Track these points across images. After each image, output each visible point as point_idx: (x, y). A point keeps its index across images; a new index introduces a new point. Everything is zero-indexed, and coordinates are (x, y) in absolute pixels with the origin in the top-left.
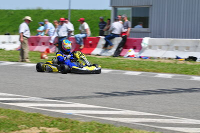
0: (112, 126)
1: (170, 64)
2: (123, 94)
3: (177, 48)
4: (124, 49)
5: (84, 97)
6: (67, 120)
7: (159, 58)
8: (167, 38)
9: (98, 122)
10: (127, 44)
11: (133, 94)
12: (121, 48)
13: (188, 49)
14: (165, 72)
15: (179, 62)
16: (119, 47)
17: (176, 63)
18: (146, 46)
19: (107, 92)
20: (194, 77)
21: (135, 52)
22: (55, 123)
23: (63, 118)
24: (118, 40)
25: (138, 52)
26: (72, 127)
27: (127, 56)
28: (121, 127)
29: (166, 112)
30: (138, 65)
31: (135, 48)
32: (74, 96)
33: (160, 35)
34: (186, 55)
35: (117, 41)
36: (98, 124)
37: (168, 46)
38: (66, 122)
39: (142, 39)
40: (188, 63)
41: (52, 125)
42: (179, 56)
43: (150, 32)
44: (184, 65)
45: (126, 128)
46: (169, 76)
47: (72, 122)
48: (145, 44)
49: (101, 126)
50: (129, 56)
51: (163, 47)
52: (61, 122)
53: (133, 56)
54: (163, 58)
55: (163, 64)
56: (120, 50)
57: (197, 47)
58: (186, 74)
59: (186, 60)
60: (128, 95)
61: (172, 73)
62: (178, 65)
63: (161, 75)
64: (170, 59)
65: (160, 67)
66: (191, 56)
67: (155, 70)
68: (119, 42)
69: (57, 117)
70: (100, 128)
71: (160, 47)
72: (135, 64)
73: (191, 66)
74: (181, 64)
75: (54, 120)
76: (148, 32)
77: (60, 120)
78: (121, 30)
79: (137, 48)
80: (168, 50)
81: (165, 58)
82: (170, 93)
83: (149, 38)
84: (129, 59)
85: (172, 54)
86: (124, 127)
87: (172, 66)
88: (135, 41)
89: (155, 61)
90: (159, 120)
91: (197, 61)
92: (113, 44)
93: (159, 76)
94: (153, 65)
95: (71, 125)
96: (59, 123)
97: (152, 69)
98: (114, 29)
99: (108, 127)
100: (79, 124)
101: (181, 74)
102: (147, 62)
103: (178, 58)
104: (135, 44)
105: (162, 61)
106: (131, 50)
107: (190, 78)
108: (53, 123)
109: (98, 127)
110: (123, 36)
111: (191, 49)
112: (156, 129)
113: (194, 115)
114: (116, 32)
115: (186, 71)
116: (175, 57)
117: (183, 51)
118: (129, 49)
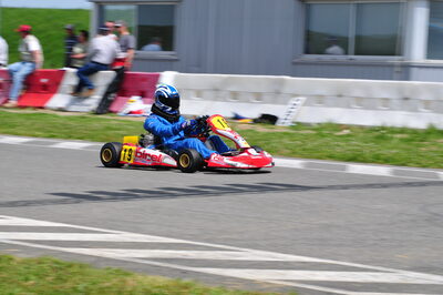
0: (89, 266)
2: (115, 196)
3: (235, 96)
4: (119, 98)
5: (27, 204)
8: (213, 73)
9: (56, 259)
10: (127, 85)
11: (137, 197)
12: (113, 94)
13: (259, 97)
15: (240, 126)
16: (107, 94)
19: (79, 192)
21: (145, 103)
24: (105, 75)
27: (127, 111)
28: (108, 269)
31: (143, 95)
32: (4, 200)
34: (255, 111)
35: (104, 79)
36: (57, 263)
37: (217, 90)
39: (158, 76)
40: (262, 129)
42: (241, 114)
43: (177, 60)
49: (62, 266)
50: (131, 113)
51: (206, 93)
53: (138, 112)
56: (110, 98)
57: (278, 93)
59: (255, 121)
60: (124, 199)
66: (266, 113)
70: (60, 272)
71: (199, 94)
73: (268, 134)
76: (173, 60)
78: (114, 53)
79: (149, 94)
80: (216, 99)
82: (217, 194)
83: (176, 73)
84: (132, 118)
88: (144, 79)
90: (192, 254)
91: (279, 124)
98: (97, 52)
100: (13, 263)
103: (237, 117)
104: (144, 86)
106: (135, 98)
110: (118, 67)
111: (265, 98)
114: (103, 59)
116: (232, 116)
117: (248, 102)
118: (130, 96)
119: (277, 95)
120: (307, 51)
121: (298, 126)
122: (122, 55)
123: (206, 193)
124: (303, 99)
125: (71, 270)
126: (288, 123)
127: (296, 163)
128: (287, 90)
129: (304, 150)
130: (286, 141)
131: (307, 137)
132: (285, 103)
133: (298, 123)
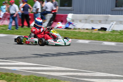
0: (46, 78)
1: (87, 33)
2: (53, 55)
3: (92, 22)
4: (54, 23)
5: (25, 58)
6: (12, 74)
7: (79, 29)
8: (85, 14)
9: (35, 76)
10: (57, 18)
11: (60, 55)
12: (52, 22)
13: (100, 22)
14: (84, 39)
15: (94, 31)
16: (50, 21)
17: (91, 33)
18: (70, 20)
19: (42, 53)
20: (104, 42)
21: (62, 24)
22: (3, 77)
23: (10, 73)
25: (65, 24)
26: (16, 79)
27: (57, 27)
28: (52, 79)
29: (85, 68)
30: (65, 34)
31: (62, 22)
32: (17, 56)
33: (80, 12)
34: (98, 27)
35: (49, 16)
36: (35, 77)
37: (86, 20)
38: (11, 76)
39: (67, 15)
40: (101, 32)
41: (1, 78)
42: (94, 27)
43: (73, 10)
44: (98, 34)
45: (55, 80)
46: (87, 42)
47: (16, 76)
48: (69, 18)
49: (37, 78)
50: (58, 27)
51: (82, 21)
52: (8, 75)
53: (61, 27)
54: (82, 29)
55: (82, 33)
56: (51, 23)
57: (107, 20)
58: (99, 40)
59: (99, 30)
60: (57, 56)
61: (89, 40)
62: (93, 34)
63: (81, 41)
64: (87, 29)
65: (80, 35)
66: (102, 27)
67: (76, 37)
68: (51, 17)
69: (5, 72)
70: (36, 80)
71: (80, 21)
72: (62, 33)
73: (103, 34)
74: (95, 33)
75: (3, 74)
76: (72, 10)
77: (7, 74)
78: (52, 8)
79: (64, 21)
80: (86, 23)
81: (84, 29)
82: (87, 54)
83: (72, 14)
84: (58, 29)
85: (89, 26)
86: (54, 79)
87: (89, 35)
88: (62, 16)
89: (77, 31)
90: (80, 74)
91: (107, 31)
92: (46, 18)
93: (80, 42)
94: (75, 34)
95: (15, 78)
96: (7, 77)
97: (74, 37)
99: (43, 79)
100: (21, 77)
101: (95, 40)
102: (71, 32)
103: (93, 29)
104: (62, 19)
105: (82, 31)
106: (59, 23)
107: (102, 43)
108: (2, 77)
109: (35, 79)
111: (102, 22)
112: (77, 80)
113: (104, 70)
115: (99, 38)
116: (91, 28)
117: (97, 23)
118: (58, 22)
119: (106, 21)
120: (116, 7)
121: (113, 31)
122: (55, 9)
123: (84, 54)
124: (115, 22)
125: (40, 79)
126: (110, 30)
127: (113, 44)
128: (109, 19)
129: (116, 39)
130: (110, 36)
131: (117, 35)
132: (109, 24)
133: (114, 30)
